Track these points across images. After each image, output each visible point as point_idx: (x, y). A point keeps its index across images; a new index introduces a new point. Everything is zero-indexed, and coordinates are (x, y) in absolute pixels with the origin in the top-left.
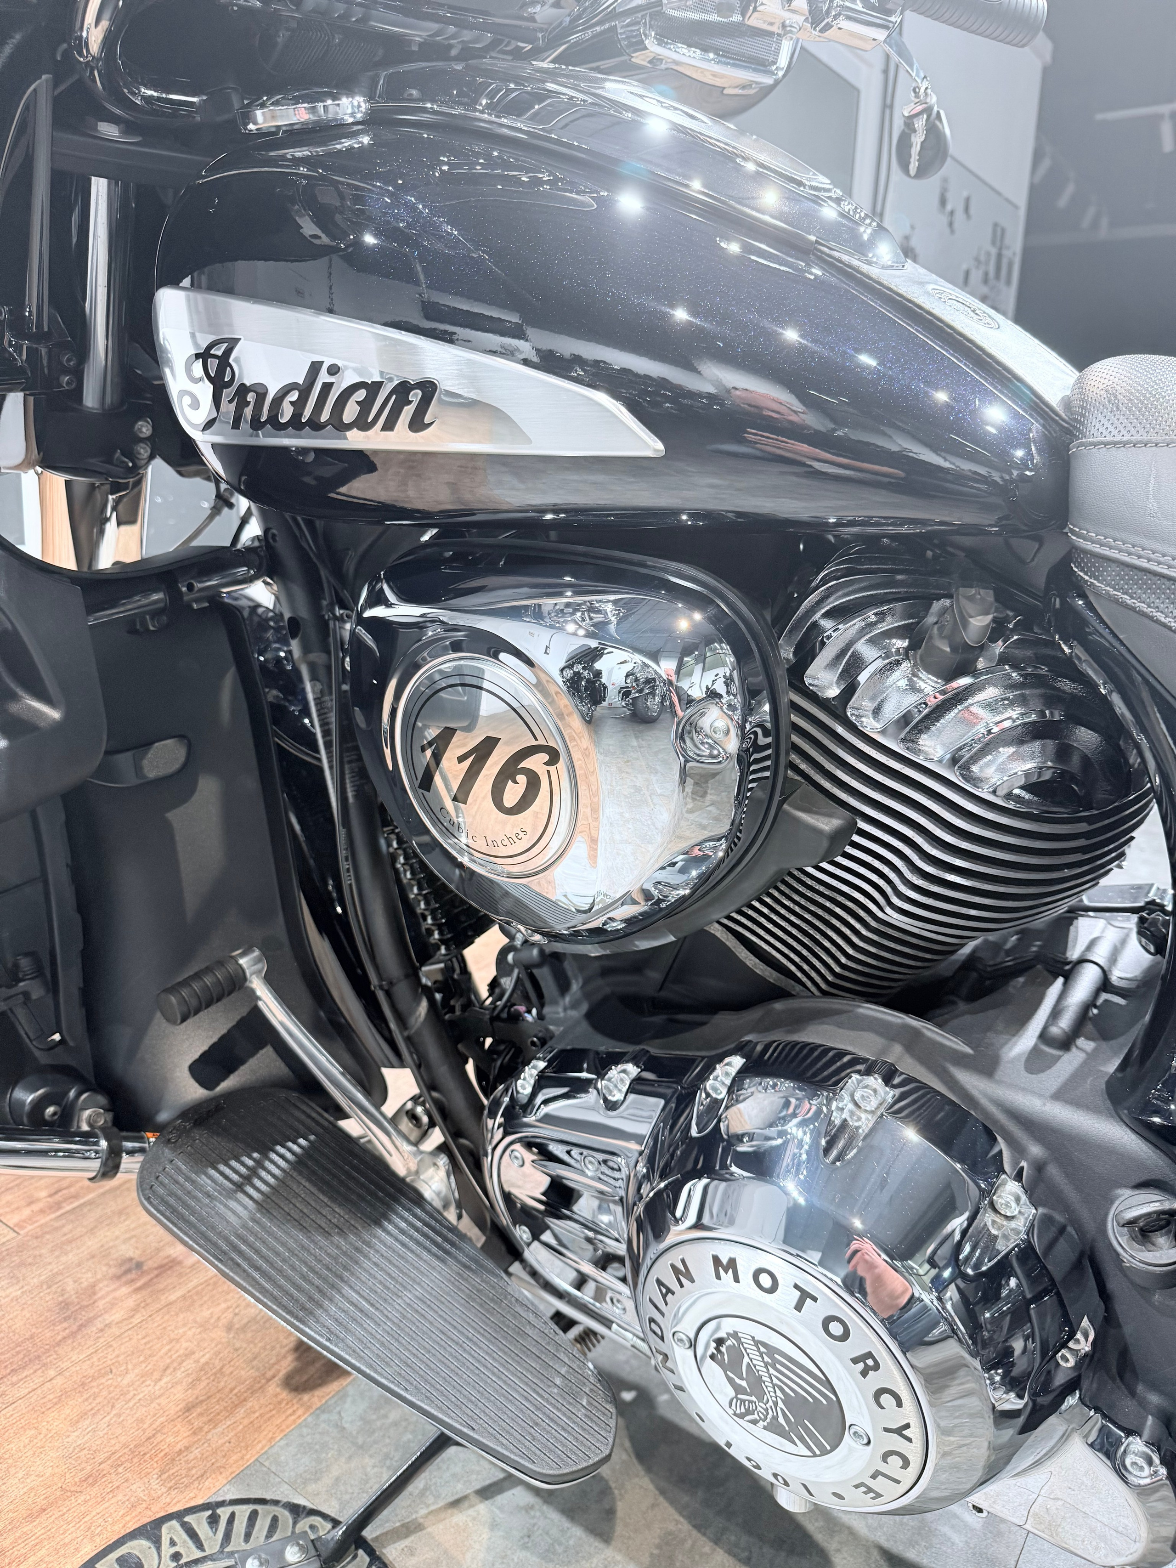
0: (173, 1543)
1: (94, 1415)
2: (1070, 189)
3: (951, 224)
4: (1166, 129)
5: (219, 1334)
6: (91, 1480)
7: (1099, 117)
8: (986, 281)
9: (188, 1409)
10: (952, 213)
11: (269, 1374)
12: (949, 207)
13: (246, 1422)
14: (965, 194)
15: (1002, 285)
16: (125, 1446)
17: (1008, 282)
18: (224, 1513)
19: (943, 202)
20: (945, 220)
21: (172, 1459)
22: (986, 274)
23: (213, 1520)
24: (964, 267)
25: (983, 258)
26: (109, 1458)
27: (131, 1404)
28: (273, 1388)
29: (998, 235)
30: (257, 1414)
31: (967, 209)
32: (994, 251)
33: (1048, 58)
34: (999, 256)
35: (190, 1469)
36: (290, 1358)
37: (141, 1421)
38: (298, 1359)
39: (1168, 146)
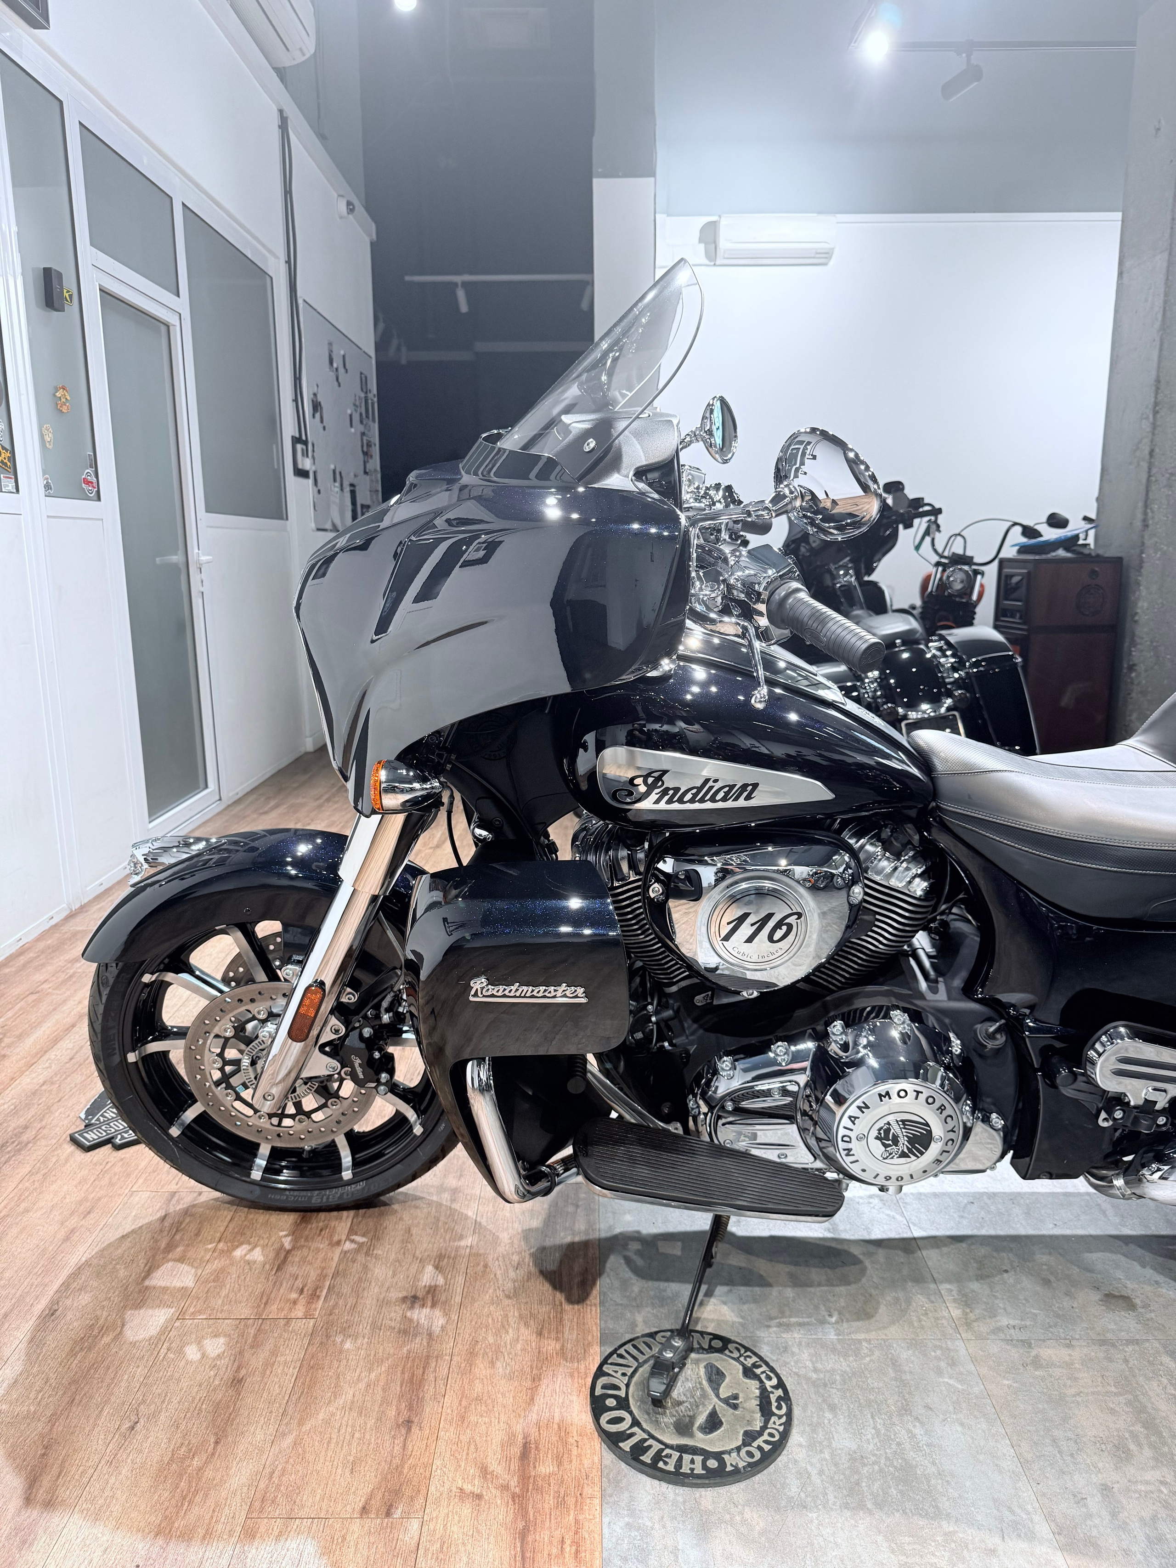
0: (616, 1372)
1: (497, 1359)
3: (337, 379)
4: (461, 294)
5: (507, 1302)
6: (536, 1379)
7: (407, 278)
8: (361, 422)
9: (540, 1334)
10: (337, 369)
11: (557, 1303)
12: (335, 365)
13: (575, 1324)
14: (342, 353)
15: (370, 423)
16: (532, 1361)
17: (374, 420)
18: (621, 1351)
19: (331, 362)
20: (332, 375)
21: (562, 1352)
22: (361, 414)
23: (621, 1356)
24: (349, 412)
25: (358, 403)
26: (532, 1368)
27: (509, 1346)
28: (567, 1307)
29: (364, 381)
30: (575, 1319)
31: (345, 365)
32: (363, 396)
33: (373, 236)
34: (366, 398)
35: (576, 1351)
36: (558, 1294)
37: (524, 1350)
38: (561, 1291)
39: (464, 308)
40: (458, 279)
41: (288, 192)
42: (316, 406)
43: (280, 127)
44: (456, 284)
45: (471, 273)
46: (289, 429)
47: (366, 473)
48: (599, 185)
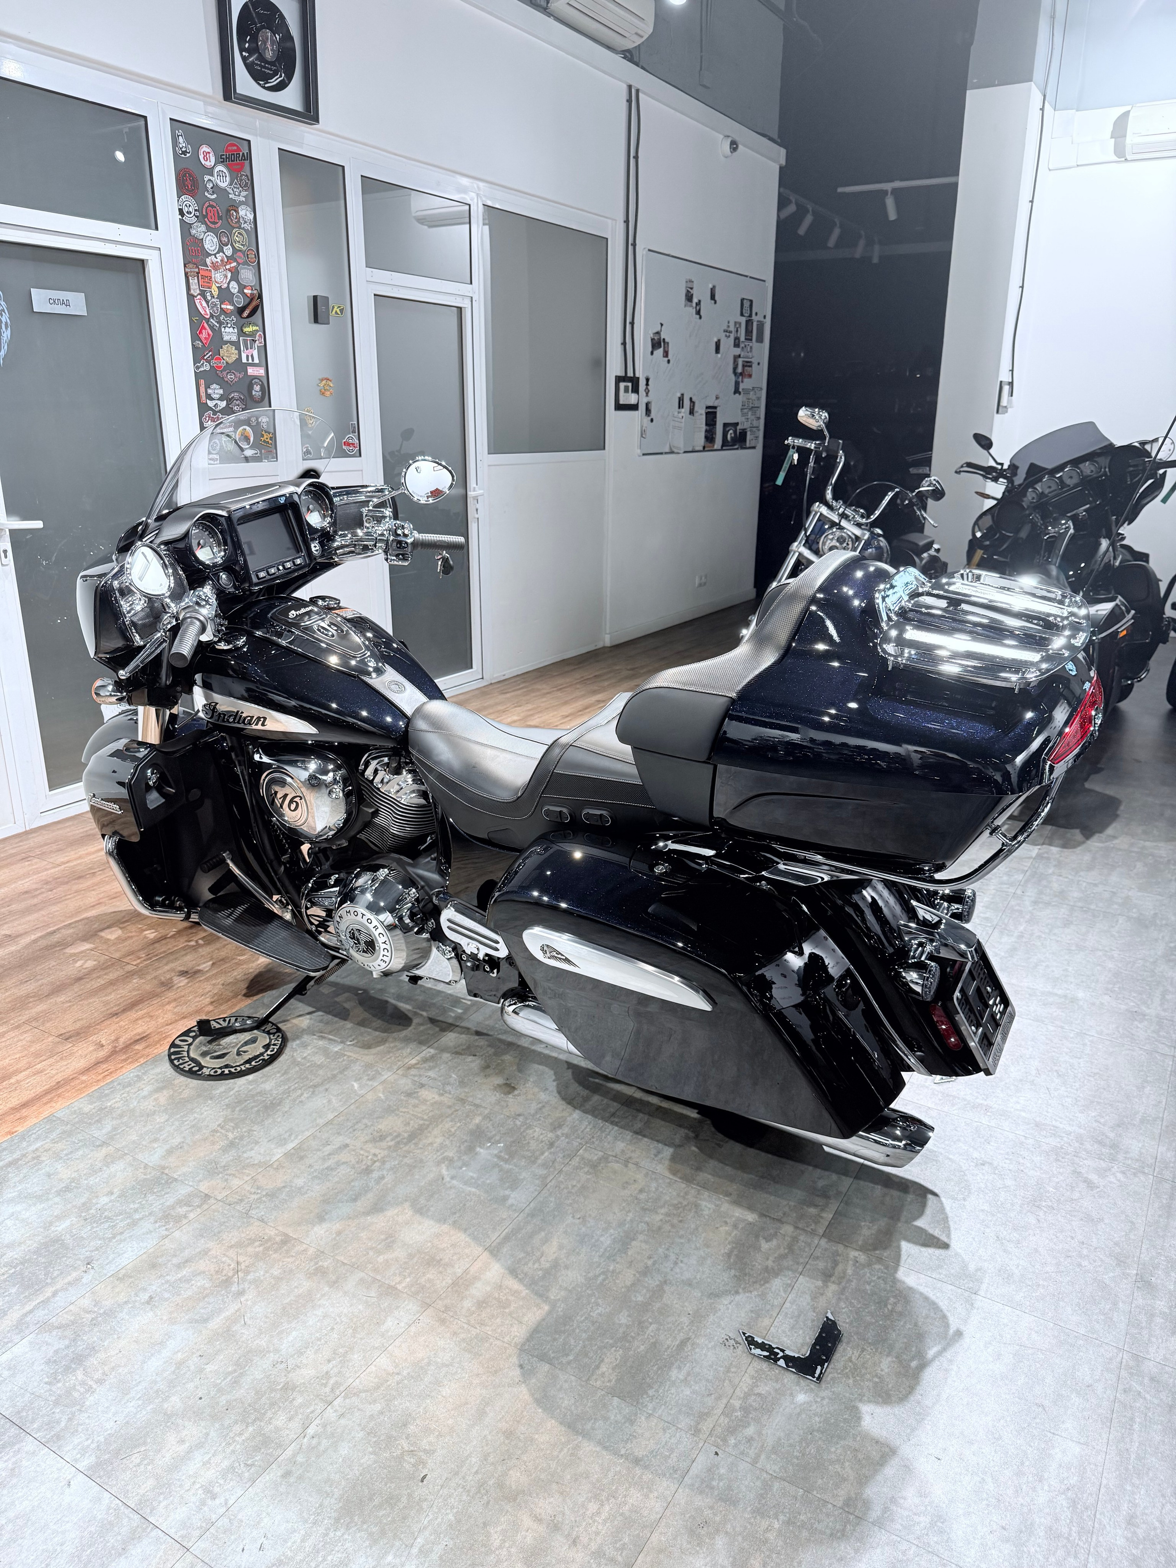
1: (182, 1005)
2: (837, 232)
3: (698, 312)
5: (220, 986)
7: (840, 190)
8: (738, 346)
10: (698, 303)
11: (239, 993)
12: (695, 300)
13: (233, 1003)
14: (711, 286)
15: (754, 344)
16: (192, 1011)
17: (760, 339)
19: (689, 298)
20: (690, 310)
22: (738, 338)
24: (715, 339)
25: (732, 328)
29: (746, 306)
30: (236, 1002)
31: (713, 297)
32: (743, 320)
33: (783, 162)
34: (749, 323)
37: (197, 1006)
38: (248, 990)
39: (892, 215)
40: (888, 186)
41: (632, 157)
42: (657, 343)
43: (627, 101)
44: (885, 193)
45: (902, 180)
46: (614, 368)
47: (737, 391)
48: (973, 97)
